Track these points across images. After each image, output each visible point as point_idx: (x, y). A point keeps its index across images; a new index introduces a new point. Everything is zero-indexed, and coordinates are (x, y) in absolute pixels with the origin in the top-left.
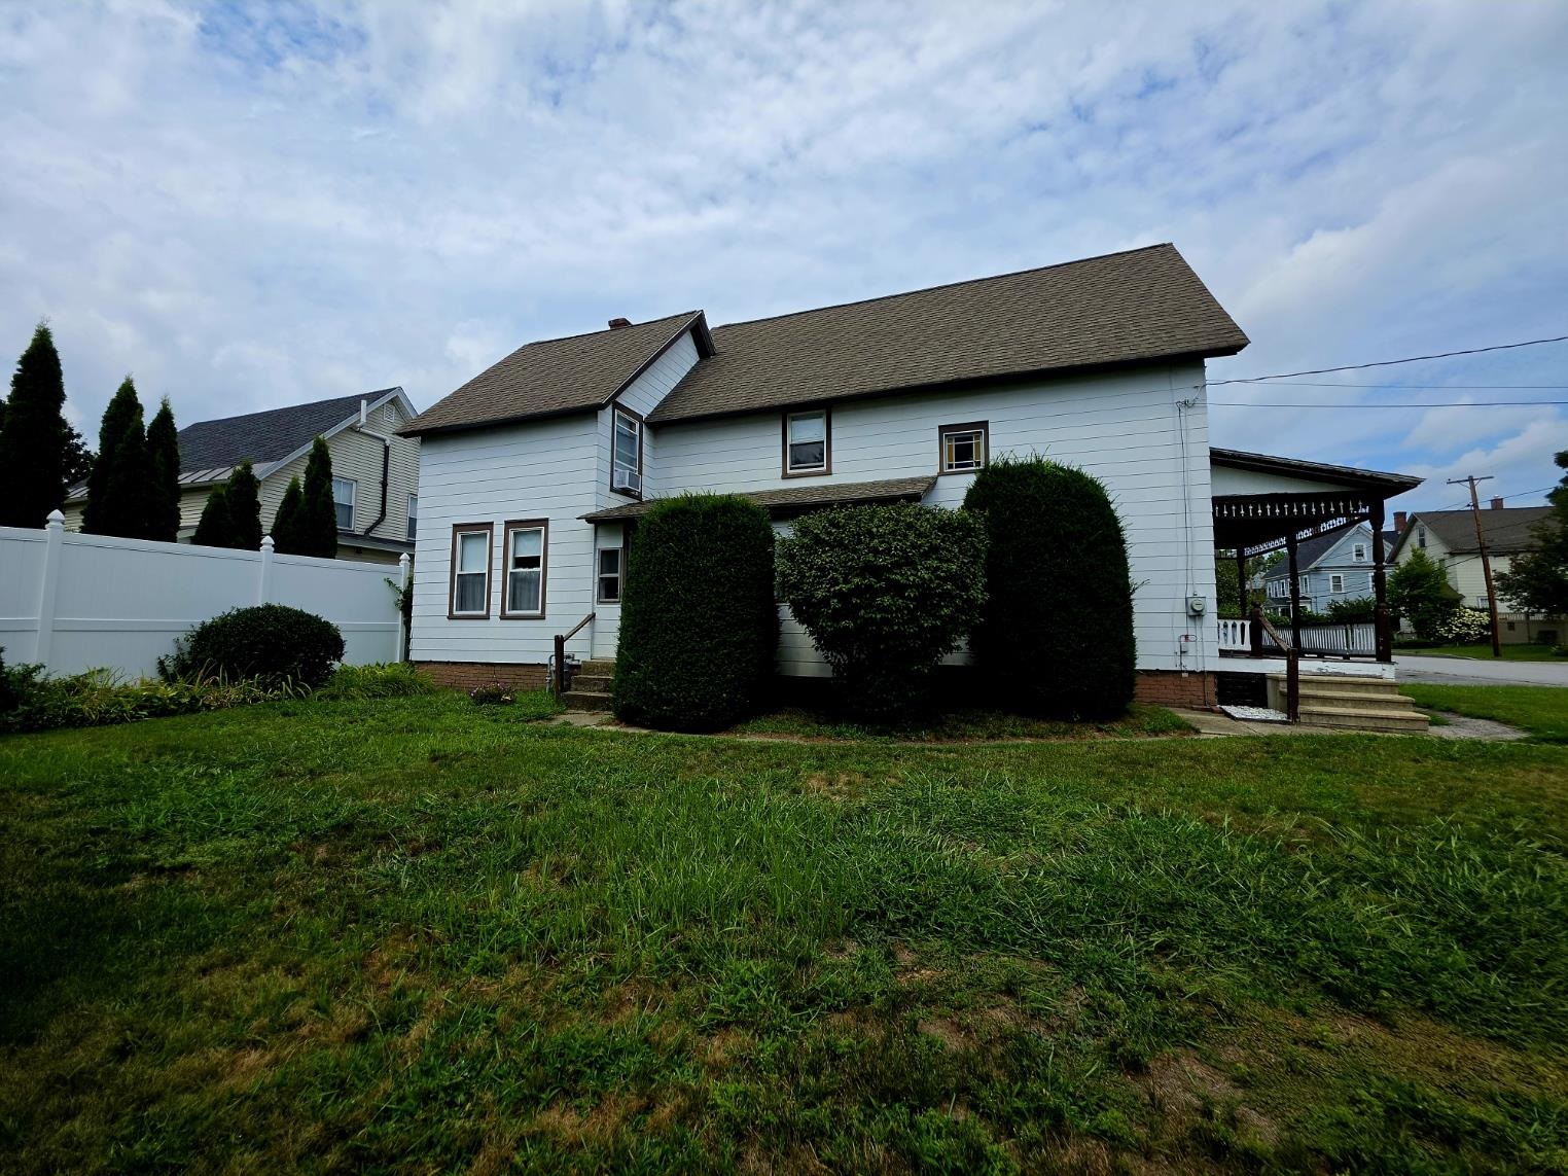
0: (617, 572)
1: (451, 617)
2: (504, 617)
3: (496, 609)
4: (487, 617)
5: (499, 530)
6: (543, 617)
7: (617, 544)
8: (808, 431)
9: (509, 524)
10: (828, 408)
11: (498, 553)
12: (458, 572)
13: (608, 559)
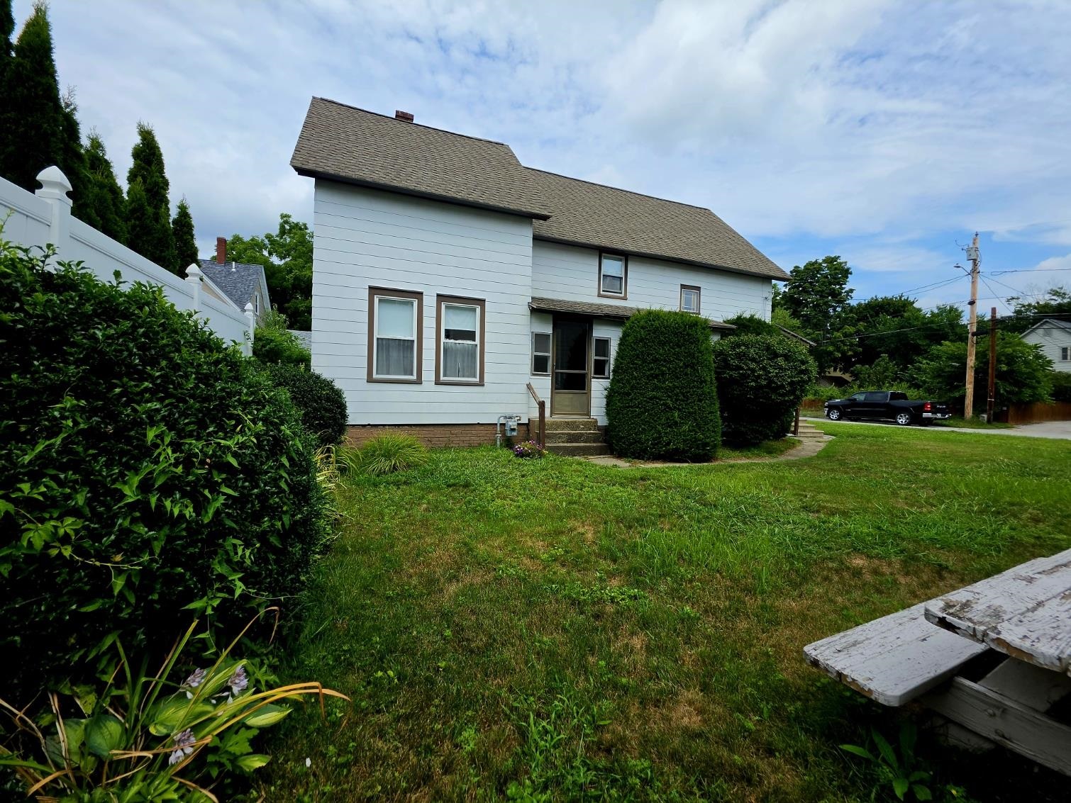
0: (548, 352)
1: (370, 380)
2: (438, 382)
3: (428, 374)
4: (419, 381)
5: (430, 302)
6: (481, 384)
7: (548, 329)
8: (613, 267)
9: (441, 297)
10: (626, 256)
11: (429, 323)
12: (376, 336)
13: (539, 340)
